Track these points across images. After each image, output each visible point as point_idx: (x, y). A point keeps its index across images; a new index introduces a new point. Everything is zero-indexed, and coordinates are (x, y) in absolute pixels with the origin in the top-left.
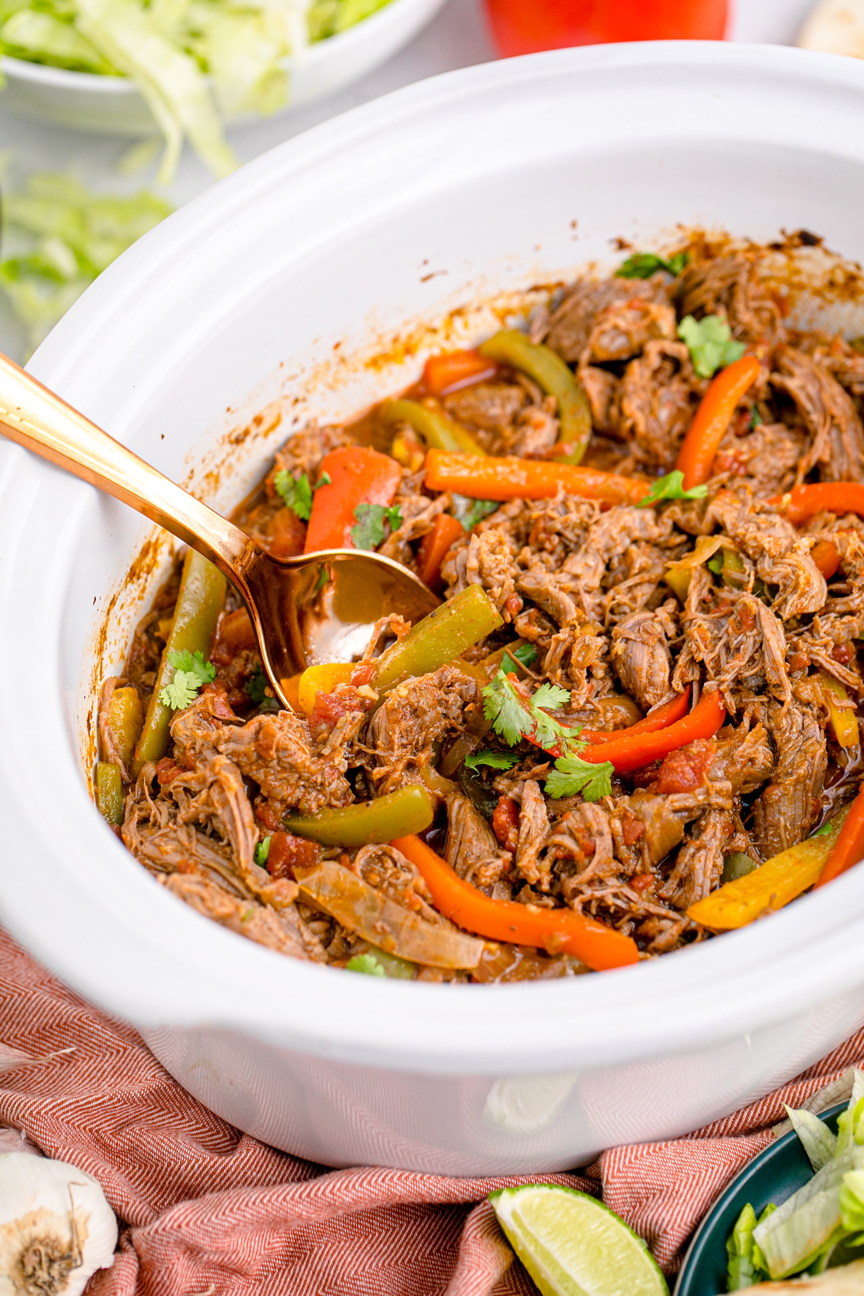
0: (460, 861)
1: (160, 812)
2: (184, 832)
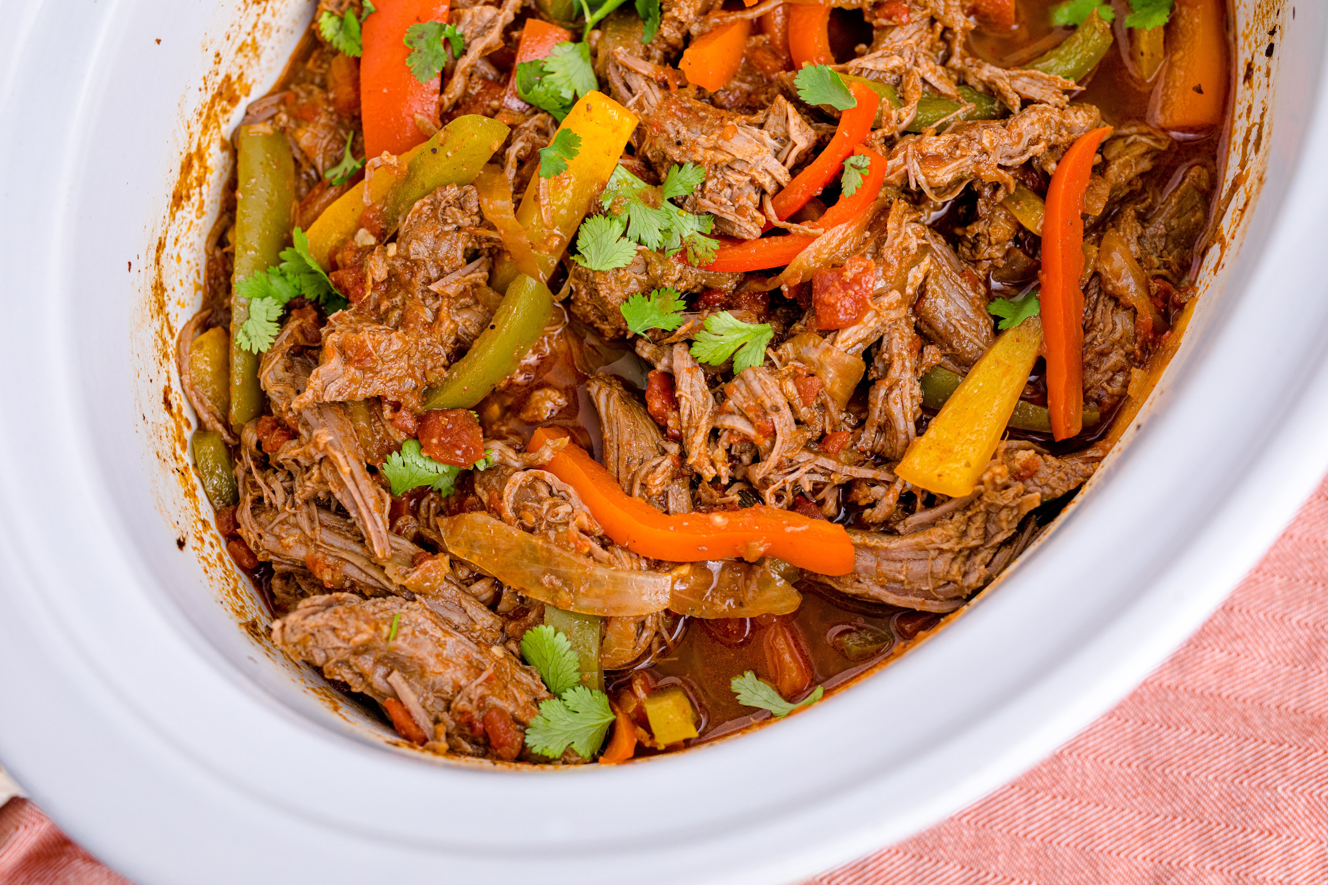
0: (622, 469)
1: (274, 492)
2: (305, 515)
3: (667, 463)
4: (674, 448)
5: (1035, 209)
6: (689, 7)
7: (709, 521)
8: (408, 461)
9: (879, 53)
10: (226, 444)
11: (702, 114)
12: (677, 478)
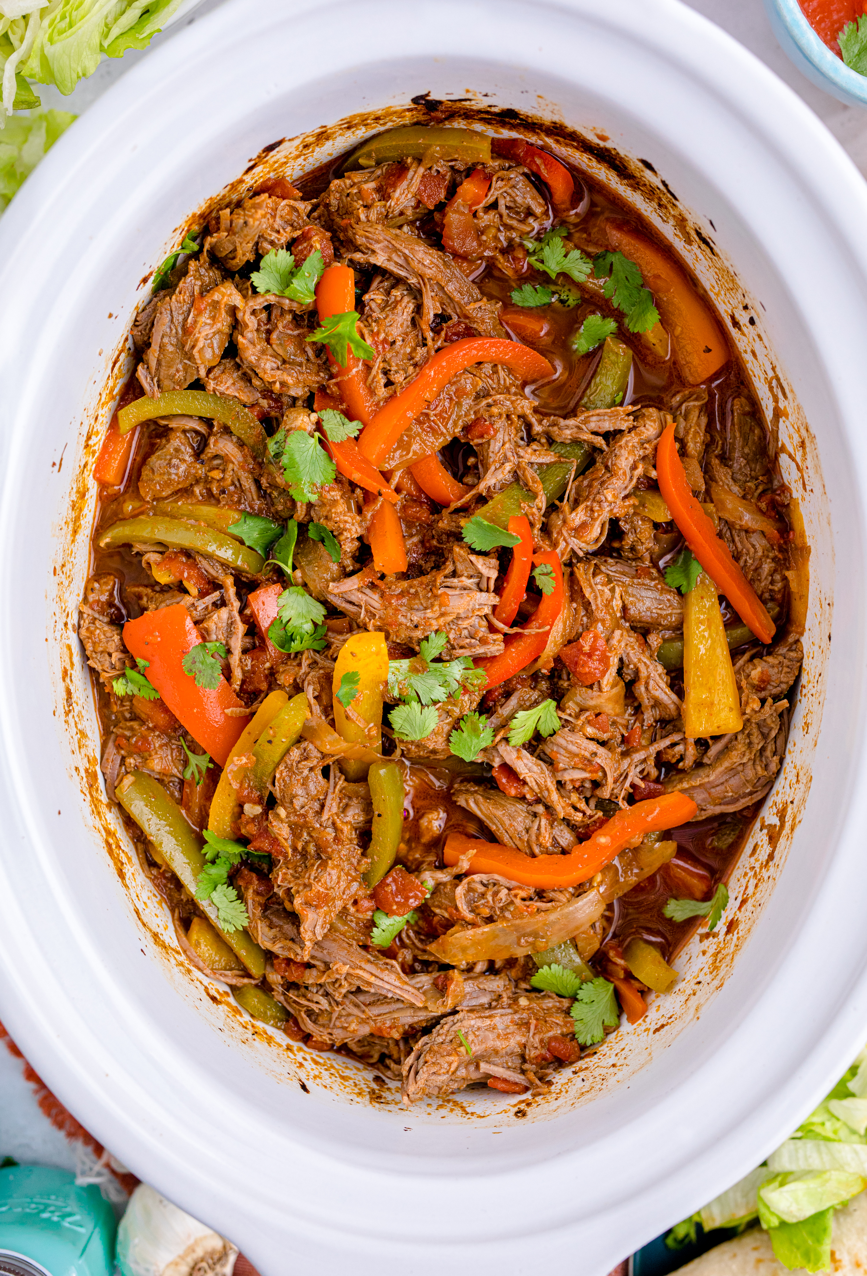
0: (517, 842)
1: (317, 1003)
2: (351, 1006)
3: (544, 822)
4: (540, 809)
5: (659, 507)
6: (353, 525)
7: (599, 845)
8: (384, 927)
9: (493, 468)
10: (256, 986)
11: (412, 591)
12: (553, 822)
